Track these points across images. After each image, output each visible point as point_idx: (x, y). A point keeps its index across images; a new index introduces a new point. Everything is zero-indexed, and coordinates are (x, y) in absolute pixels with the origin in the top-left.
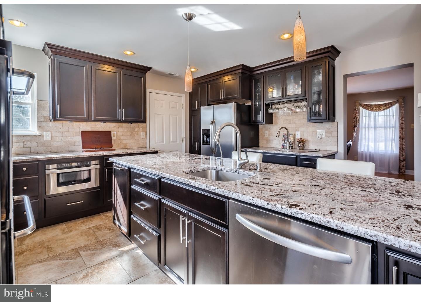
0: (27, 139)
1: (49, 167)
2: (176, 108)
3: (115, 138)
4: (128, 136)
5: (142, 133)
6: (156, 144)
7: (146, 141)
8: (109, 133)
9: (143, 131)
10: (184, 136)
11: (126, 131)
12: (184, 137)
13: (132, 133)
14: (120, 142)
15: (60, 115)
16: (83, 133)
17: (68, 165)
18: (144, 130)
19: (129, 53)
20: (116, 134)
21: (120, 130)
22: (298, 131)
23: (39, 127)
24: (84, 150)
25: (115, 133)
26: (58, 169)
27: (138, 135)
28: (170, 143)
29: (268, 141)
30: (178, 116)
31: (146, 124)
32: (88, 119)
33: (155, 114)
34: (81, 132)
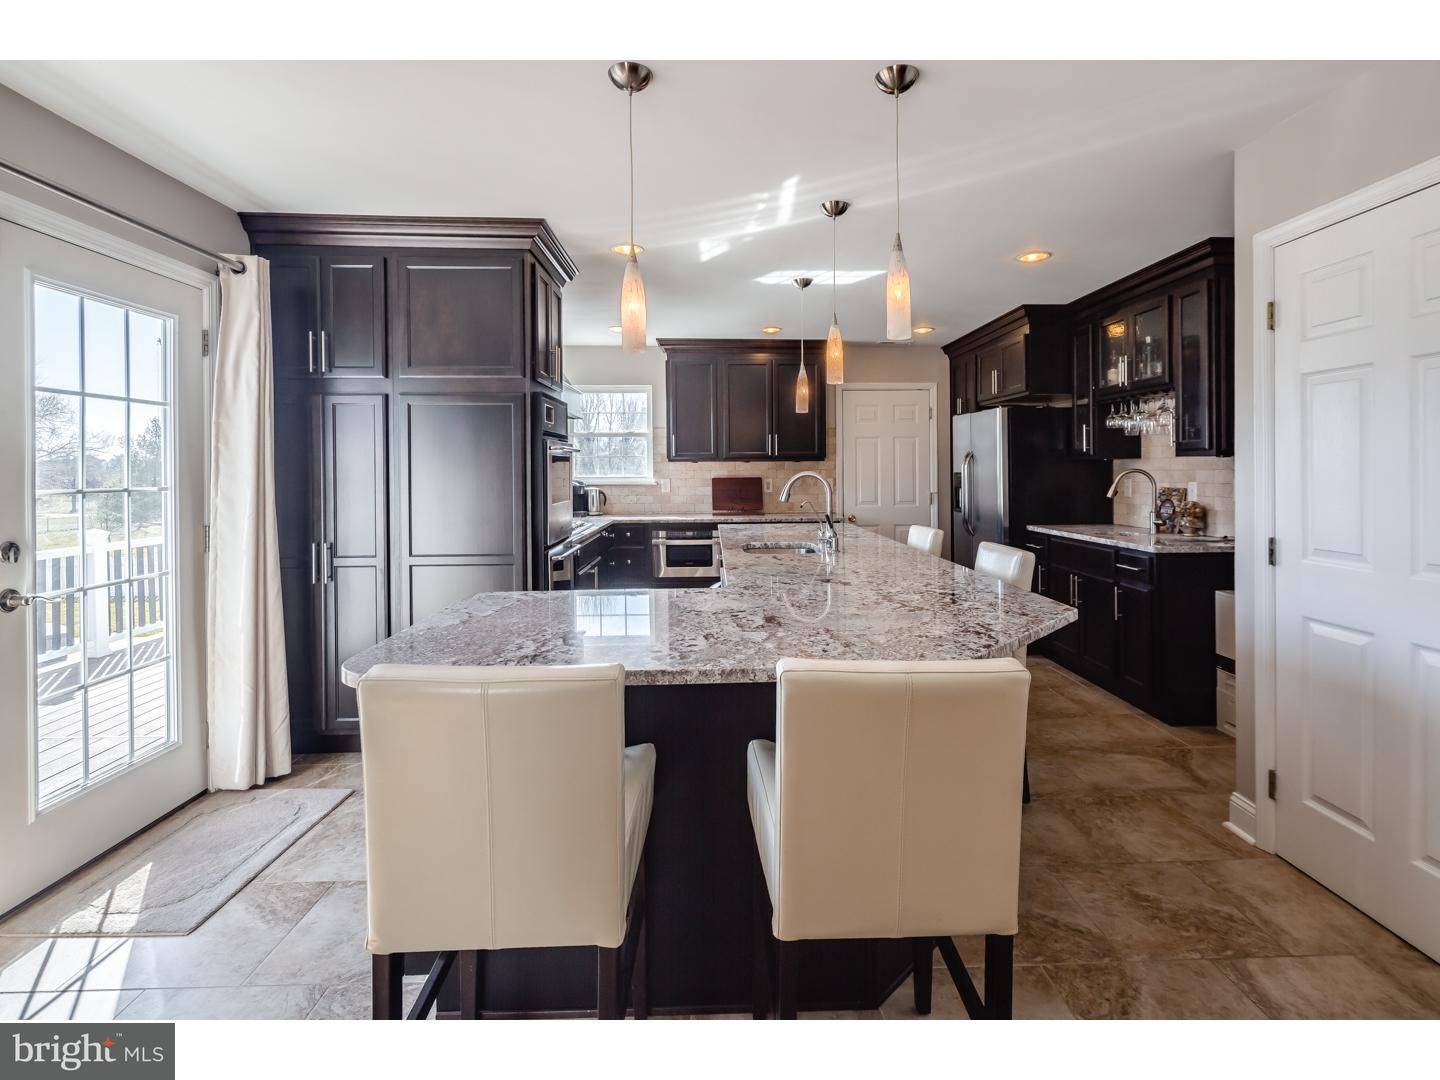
0: (639, 490)
1: (658, 534)
2: (913, 419)
3: (771, 490)
5: (825, 479)
6: (859, 507)
8: (758, 482)
10: (934, 488)
12: (936, 491)
15: (676, 452)
16: (716, 482)
17: (681, 534)
18: (831, 474)
19: (771, 330)
20: (771, 483)
21: (781, 474)
22: (1194, 480)
23: (656, 472)
24: (711, 510)
25: (770, 481)
26: (668, 538)
27: (817, 484)
28: (894, 504)
29: (1131, 508)
30: (917, 439)
31: (835, 461)
32: (717, 456)
33: (857, 438)
34: (713, 479)
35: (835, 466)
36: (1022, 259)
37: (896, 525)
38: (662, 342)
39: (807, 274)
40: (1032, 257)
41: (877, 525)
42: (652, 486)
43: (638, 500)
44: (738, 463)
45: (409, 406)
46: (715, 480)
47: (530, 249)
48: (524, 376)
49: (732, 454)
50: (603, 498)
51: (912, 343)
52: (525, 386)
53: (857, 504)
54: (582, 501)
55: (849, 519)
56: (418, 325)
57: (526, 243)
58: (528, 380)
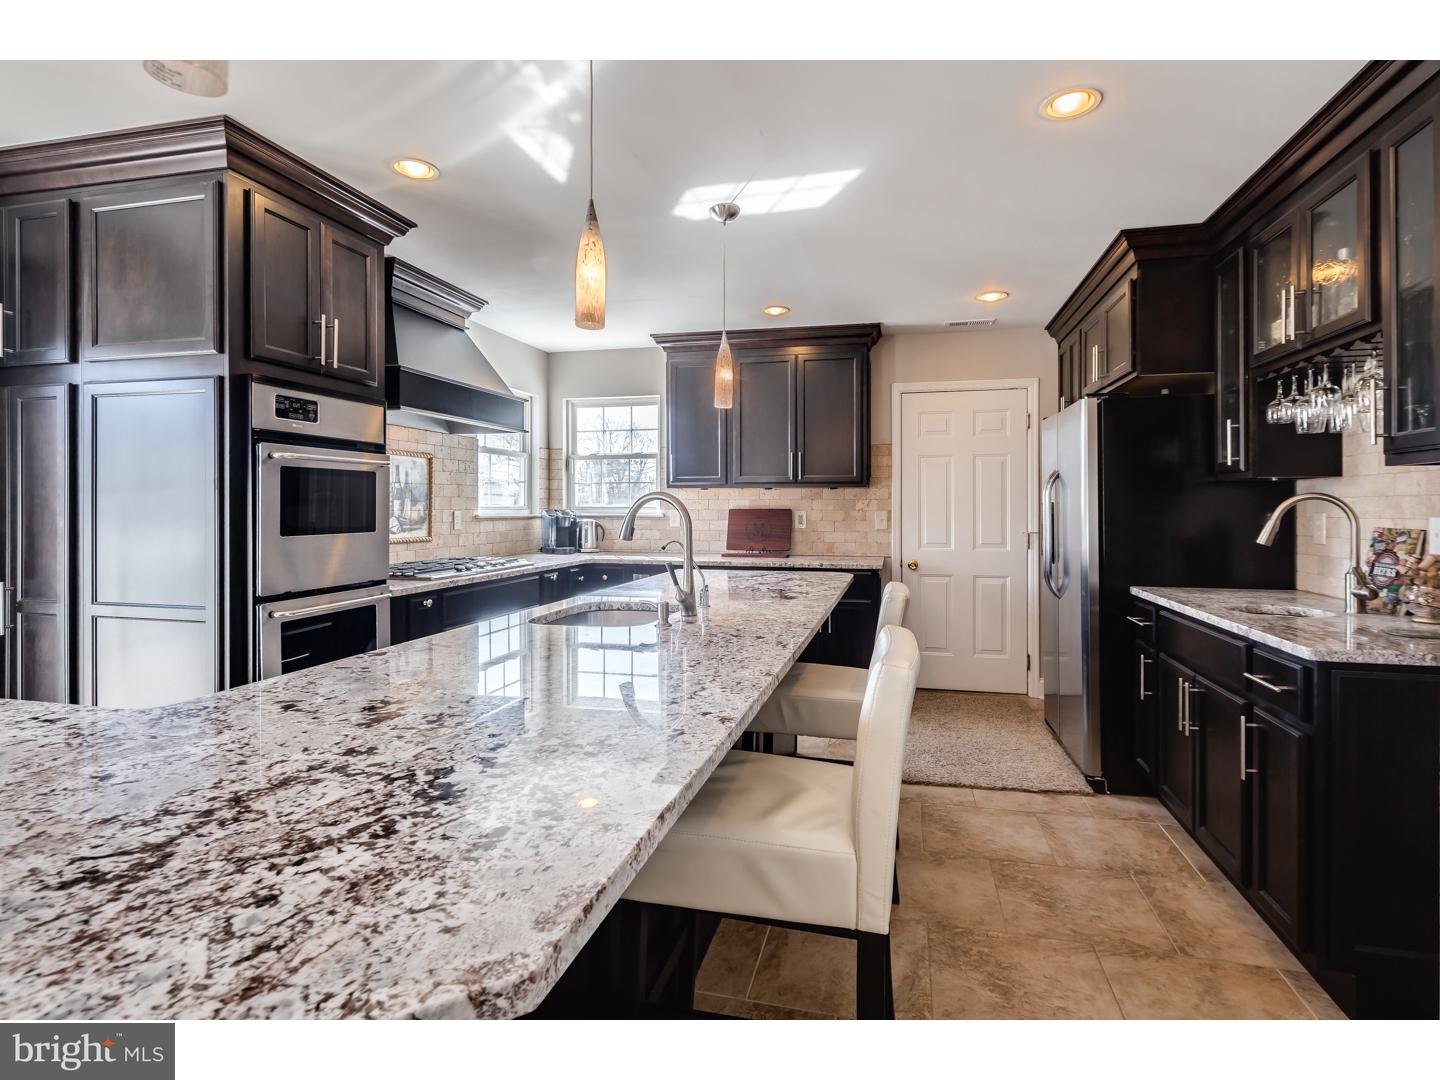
3: (803, 526)
4: (836, 524)
5: (876, 513)
6: (925, 549)
7: (889, 537)
8: (786, 515)
9: (880, 509)
10: (1032, 527)
11: (831, 508)
12: (1036, 529)
13: (847, 513)
14: (815, 538)
15: (675, 476)
16: (735, 514)
18: (884, 504)
20: (805, 517)
21: (817, 505)
24: (729, 551)
25: (804, 514)
27: (864, 518)
28: (974, 547)
29: (1325, 562)
30: (1009, 458)
31: (889, 487)
32: (726, 482)
33: (921, 457)
34: (731, 511)
35: (890, 494)
37: (975, 577)
38: (659, 339)
41: (950, 576)
42: (659, 518)
43: (643, 534)
44: (762, 490)
45: (94, 400)
46: (732, 512)
47: (231, 167)
48: (221, 350)
49: (745, 479)
50: (601, 532)
51: (994, 322)
52: (222, 366)
53: (920, 546)
54: (568, 536)
55: (909, 566)
56: (106, 288)
57: (220, 159)
58: (226, 357)
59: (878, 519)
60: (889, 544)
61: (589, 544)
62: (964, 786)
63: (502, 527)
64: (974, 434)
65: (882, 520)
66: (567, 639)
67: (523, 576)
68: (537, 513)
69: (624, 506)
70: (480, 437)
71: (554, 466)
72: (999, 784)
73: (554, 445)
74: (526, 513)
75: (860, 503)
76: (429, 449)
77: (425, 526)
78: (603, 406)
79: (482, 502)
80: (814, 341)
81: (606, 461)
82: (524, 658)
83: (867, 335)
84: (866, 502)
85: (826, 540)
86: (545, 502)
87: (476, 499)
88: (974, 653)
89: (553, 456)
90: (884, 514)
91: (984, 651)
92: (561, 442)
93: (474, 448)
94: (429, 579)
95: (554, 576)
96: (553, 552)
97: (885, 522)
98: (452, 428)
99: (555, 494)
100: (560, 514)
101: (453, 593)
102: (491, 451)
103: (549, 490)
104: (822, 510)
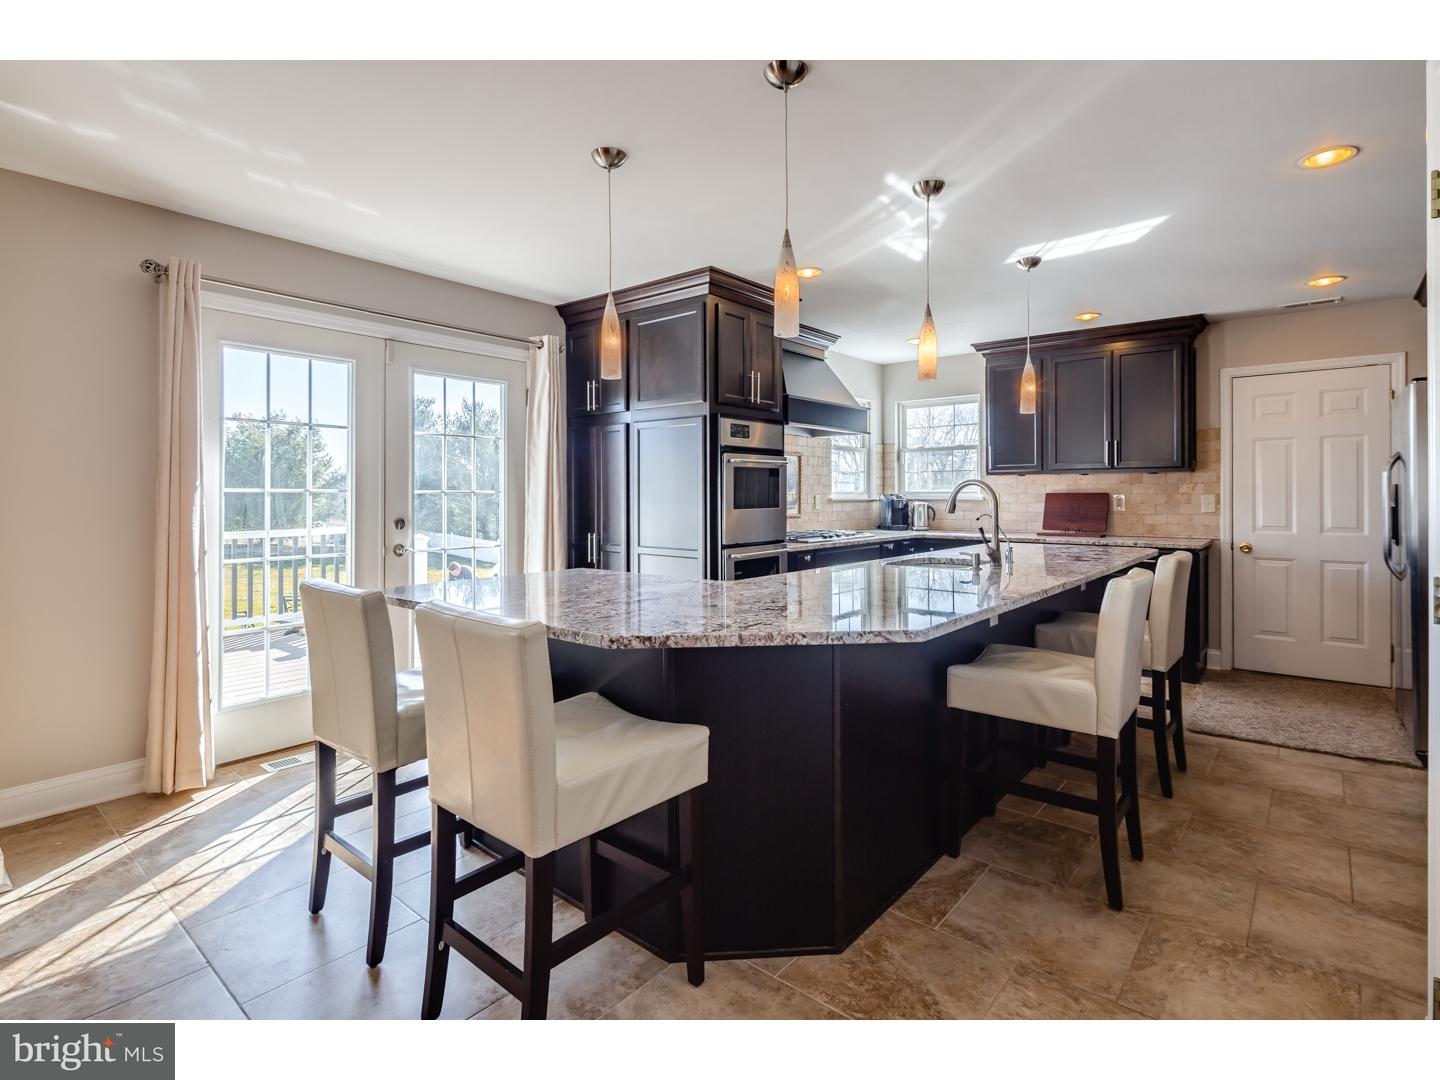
3: (1122, 508)
4: (1158, 507)
5: (1202, 497)
6: (1257, 532)
7: (1218, 520)
8: (1104, 499)
9: (1207, 493)
11: (1152, 491)
13: (1170, 497)
14: (1135, 520)
15: (993, 465)
16: (1050, 498)
18: (1213, 488)
19: (1087, 317)
20: (1123, 501)
21: (1137, 489)
24: (1045, 531)
25: (1122, 497)
27: (1188, 502)
28: (1322, 531)
31: (1218, 471)
32: (1042, 468)
33: (1255, 440)
34: (1047, 494)
35: (1219, 478)
36: (1307, 163)
37: (1322, 562)
38: (979, 347)
39: (1030, 251)
40: (1325, 158)
41: (1291, 560)
42: (980, 501)
43: (964, 516)
44: (1079, 476)
45: (639, 431)
46: (1049, 496)
47: (710, 293)
48: (705, 400)
49: (1059, 466)
50: (932, 514)
51: (1342, 299)
52: (706, 409)
53: (1254, 529)
54: (901, 515)
55: (1241, 548)
56: (644, 368)
57: (705, 289)
58: (708, 403)
59: (1205, 503)
60: (1218, 527)
61: (922, 524)
62: (1271, 744)
63: (848, 507)
64: (1321, 414)
65: (1209, 504)
66: (899, 603)
67: (868, 544)
68: (875, 496)
69: (947, 491)
70: (832, 437)
71: (888, 458)
72: (1311, 747)
73: (887, 441)
74: (865, 497)
75: (1185, 486)
76: (799, 449)
77: (797, 506)
78: (929, 406)
79: (833, 489)
80: (1133, 337)
81: (931, 453)
82: (864, 617)
83: (1188, 327)
84: (1191, 486)
85: (1147, 522)
86: (881, 488)
87: (830, 486)
88: (1322, 640)
89: (887, 450)
90: (1212, 498)
91: (1333, 639)
92: (894, 439)
93: (828, 447)
94: (807, 542)
95: (891, 546)
96: (889, 528)
97: (1213, 505)
98: (813, 433)
99: (888, 481)
100: (895, 498)
101: (822, 553)
102: (839, 448)
103: (884, 478)
104: (1141, 494)
